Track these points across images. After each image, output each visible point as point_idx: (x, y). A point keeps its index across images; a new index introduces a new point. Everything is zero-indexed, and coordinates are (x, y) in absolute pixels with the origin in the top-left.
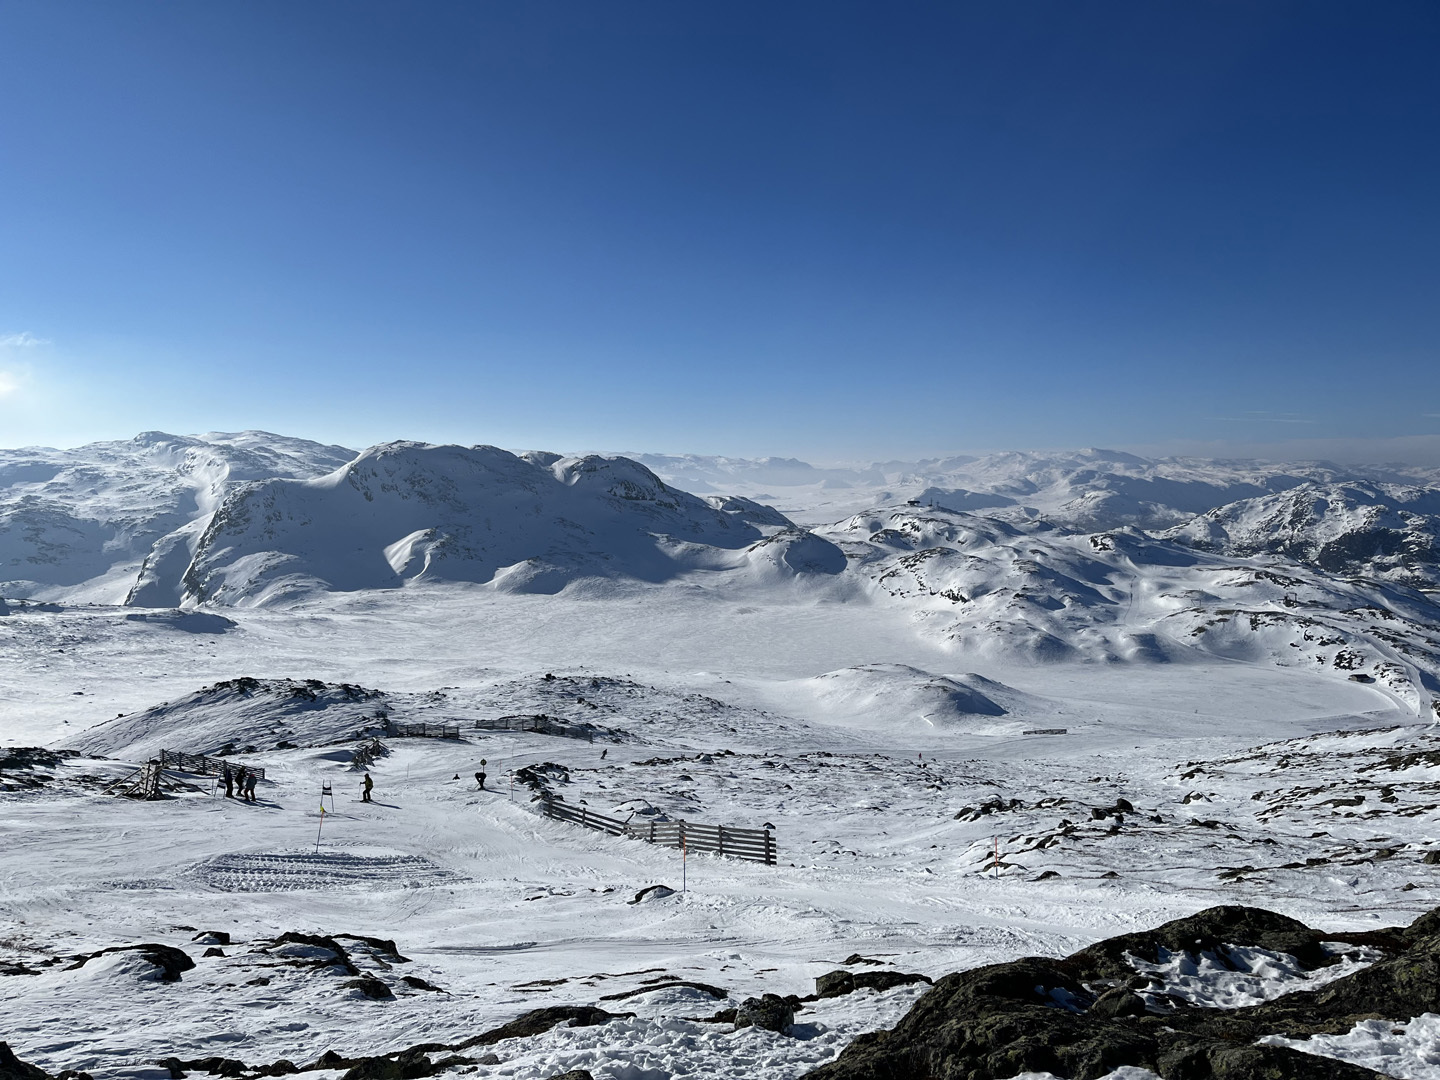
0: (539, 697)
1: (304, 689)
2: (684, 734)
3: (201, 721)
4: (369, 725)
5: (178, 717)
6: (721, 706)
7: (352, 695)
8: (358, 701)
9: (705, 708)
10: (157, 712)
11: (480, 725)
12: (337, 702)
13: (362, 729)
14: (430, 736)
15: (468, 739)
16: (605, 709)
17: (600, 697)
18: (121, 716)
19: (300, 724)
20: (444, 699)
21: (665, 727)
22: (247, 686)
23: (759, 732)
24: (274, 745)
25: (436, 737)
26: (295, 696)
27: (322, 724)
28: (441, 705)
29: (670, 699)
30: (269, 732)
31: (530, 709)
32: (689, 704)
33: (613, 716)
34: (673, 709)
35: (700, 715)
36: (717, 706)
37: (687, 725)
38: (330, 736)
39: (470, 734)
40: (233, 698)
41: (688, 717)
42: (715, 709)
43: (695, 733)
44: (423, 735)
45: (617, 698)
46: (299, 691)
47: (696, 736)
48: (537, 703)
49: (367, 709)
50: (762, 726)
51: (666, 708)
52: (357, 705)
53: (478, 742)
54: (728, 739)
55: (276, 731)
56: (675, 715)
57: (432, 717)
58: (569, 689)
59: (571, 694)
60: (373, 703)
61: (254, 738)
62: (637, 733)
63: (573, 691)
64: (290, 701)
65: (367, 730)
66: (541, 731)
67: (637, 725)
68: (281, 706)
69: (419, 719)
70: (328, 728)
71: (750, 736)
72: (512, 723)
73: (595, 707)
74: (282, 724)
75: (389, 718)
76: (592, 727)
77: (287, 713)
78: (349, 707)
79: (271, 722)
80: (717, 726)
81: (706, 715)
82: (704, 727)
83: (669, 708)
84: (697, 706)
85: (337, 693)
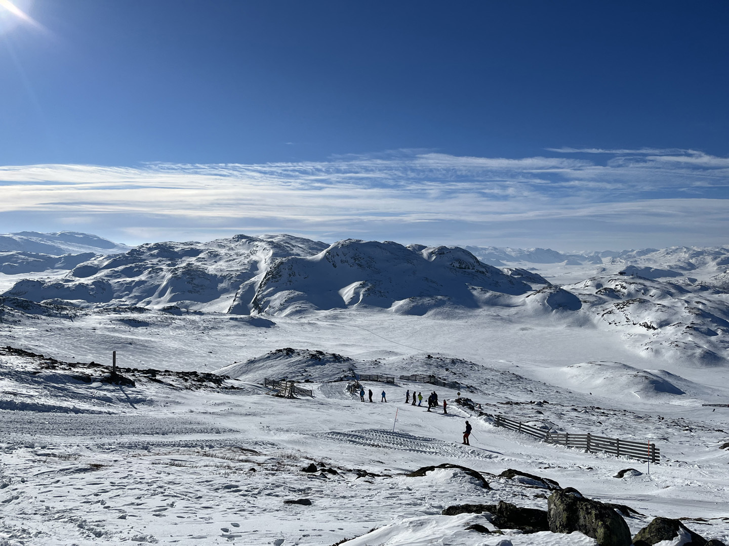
0: (425, 366)
1: (315, 355)
2: (504, 391)
3: (270, 367)
4: (346, 374)
5: (261, 364)
6: (521, 378)
7: (337, 359)
8: (340, 362)
9: (513, 378)
10: (251, 362)
11: (402, 378)
12: (330, 362)
13: (343, 376)
14: (380, 381)
15: (398, 384)
16: (460, 375)
17: (457, 368)
18: (235, 362)
19: (315, 371)
20: (379, 364)
21: (494, 387)
22: (290, 352)
23: (545, 393)
24: (303, 381)
25: (383, 382)
26: (311, 358)
27: (324, 372)
28: (378, 367)
29: (493, 373)
30: (300, 374)
31: (422, 371)
32: (503, 376)
34: (497, 378)
35: (510, 382)
37: (505, 387)
38: (328, 379)
39: (399, 382)
40: (284, 357)
41: (504, 382)
43: (510, 391)
44: (377, 381)
45: (465, 369)
46: (313, 355)
48: (426, 369)
49: (344, 366)
50: (546, 390)
51: (492, 377)
52: (340, 364)
53: (403, 386)
54: (529, 396)
55: (304, 374)
56: (497, 381)
57: (374, 372)
58: (440, 363)
59: (441, 366)
60: (346, 363)
61: (294, 377)
62: (480, 388)
63: (442, 363)
64: (309, 360)
65: (345, 376)
66: (433, 383)
67: (479, 385)
68: (305, 362)
69: (368, 373)
70: (327, 374)
71: (541, 395)
72: (417, 377)
73: (455, 374)
74: (306, 371)
75: (355, 371)
76: (458, 383)
77: (308, 366)
78: (336, 365)
79: (301, 370)
80: (522, 389)
81: (514, 382)
82: (514, 389)
83: (493, 377)
84: (508, 377)
85: (330, 358)
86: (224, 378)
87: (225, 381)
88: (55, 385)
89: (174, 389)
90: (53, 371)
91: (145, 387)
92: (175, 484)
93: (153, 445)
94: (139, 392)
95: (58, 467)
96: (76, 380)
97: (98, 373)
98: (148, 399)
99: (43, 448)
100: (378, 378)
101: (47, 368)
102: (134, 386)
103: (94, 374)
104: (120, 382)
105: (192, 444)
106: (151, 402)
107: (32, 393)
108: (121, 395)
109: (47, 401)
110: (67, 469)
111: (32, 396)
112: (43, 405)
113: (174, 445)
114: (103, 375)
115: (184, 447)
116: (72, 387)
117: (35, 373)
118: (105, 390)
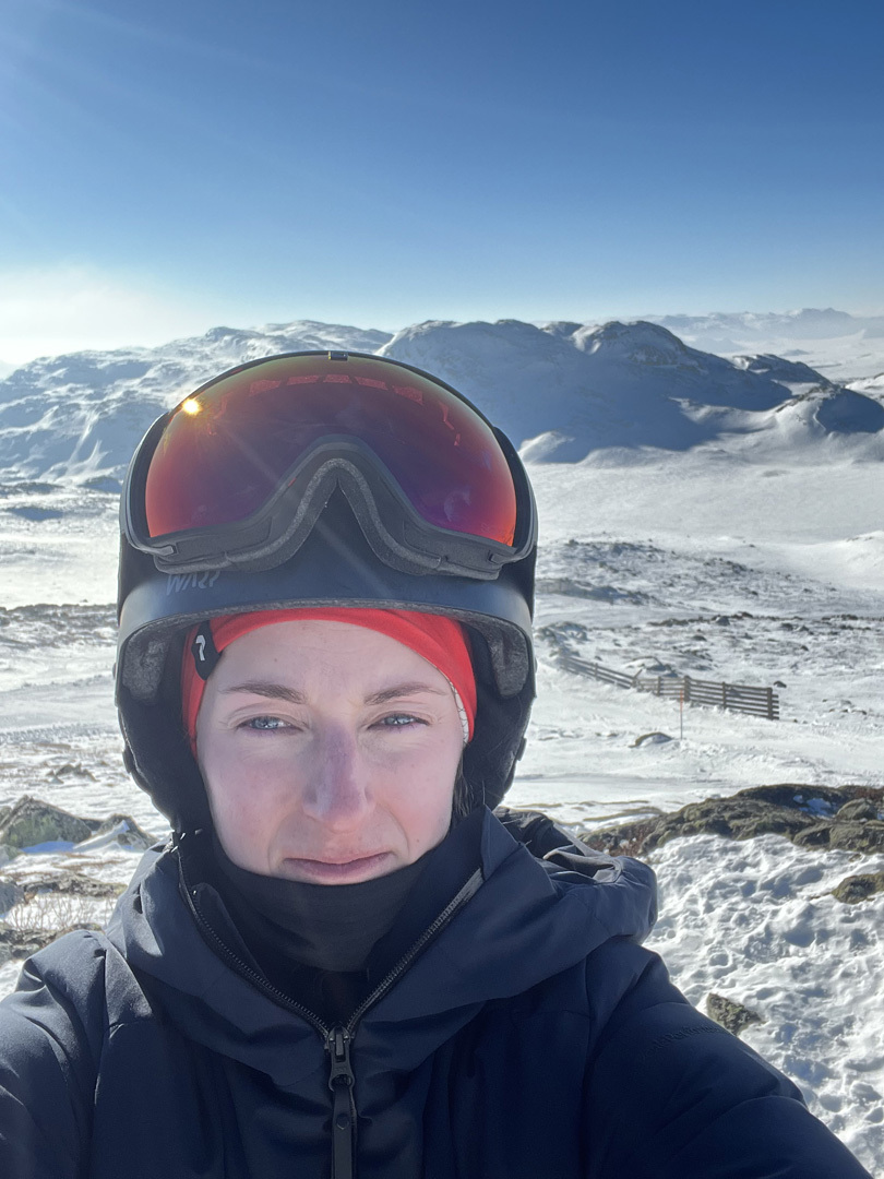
0: (563, 561)
6: (743, 570)
9: (726, 572)
16: (627, 574)
17: (621, 561)
21: (685, 590)
23: (782, 595)
29: (690, 563)
32: (709, 567)
33: (633, 580)
34: (693, 573)
35: (721, 579)
36: (738, 569)
37: (707, 588)
42: (737, 572)
45: (638, 562)
47: (716, 598)
48: (560, 567)
50: (785, 589)
51: (686, 572)
54: (749, 602)
56: (696, 578)
58: (591, 554)
59: (593, 559)
62: (657, 595)
63: (595, 553)
67: (658, 588)
71: (772, 599)
73: (616, 571)
76: (612, 589)
80: (738, 589)
83: (690, 572)
84: (718, 570)
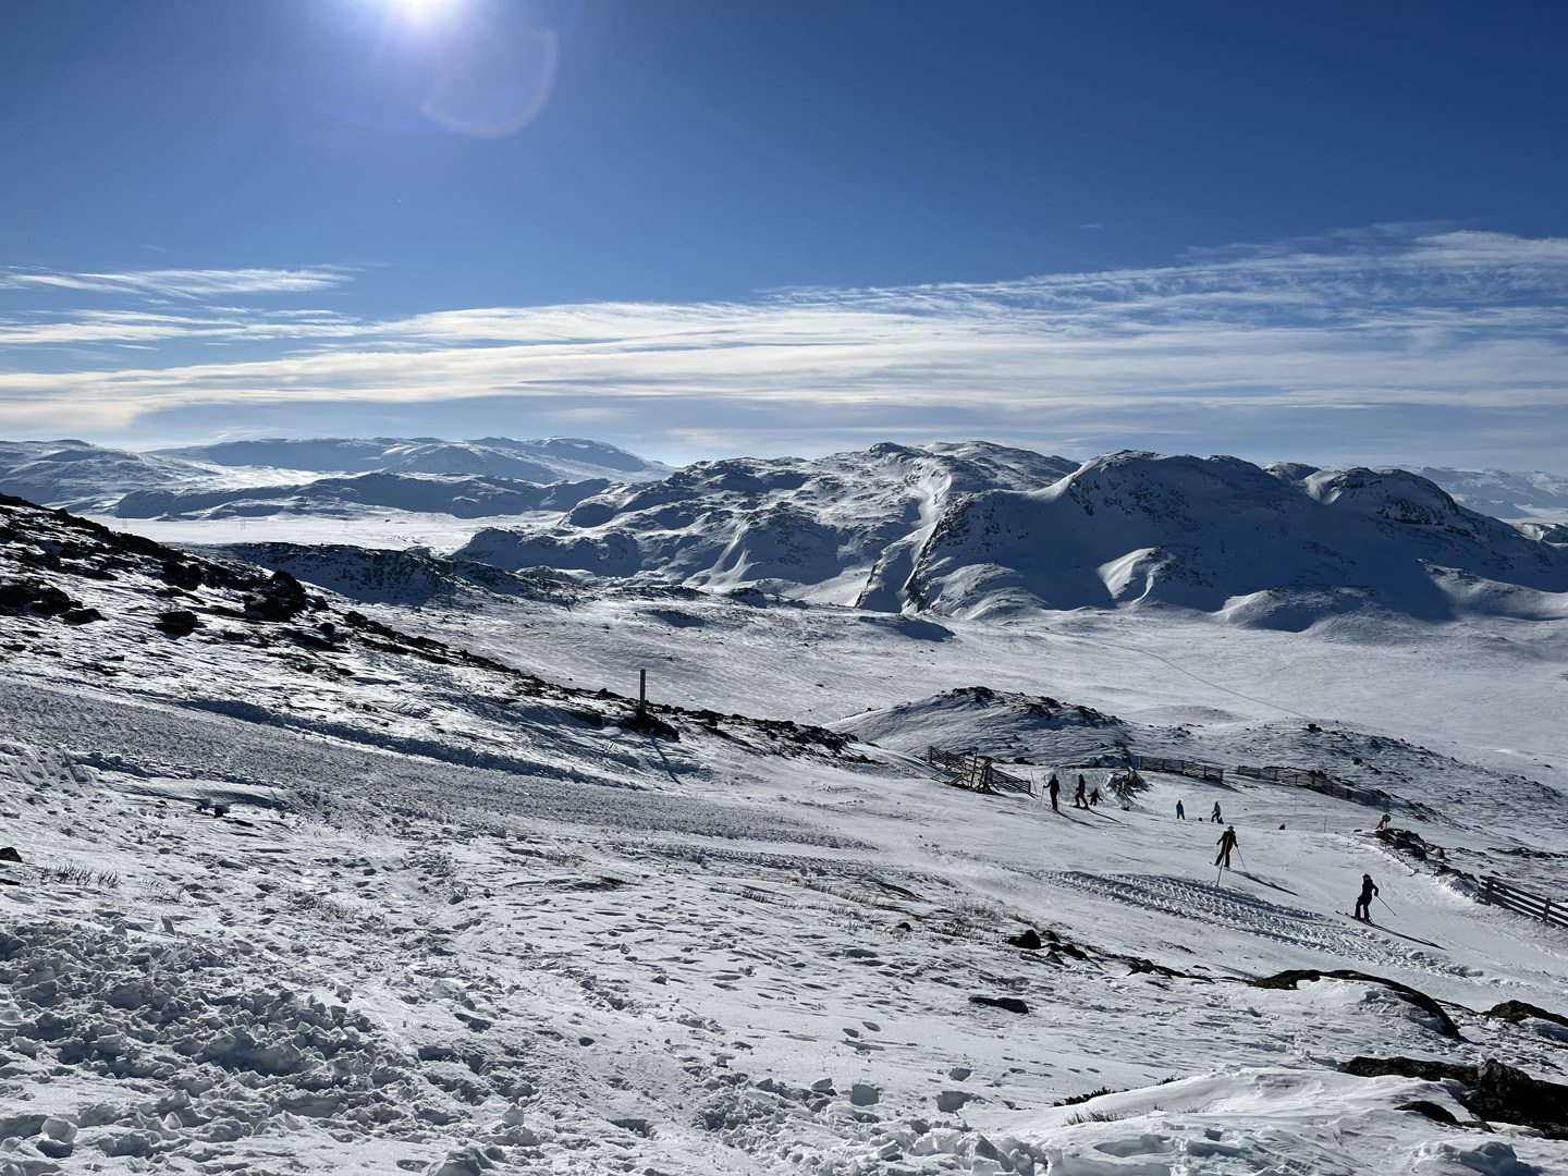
0: (1302, 750)
1: (1039, 706)
2: (1509, 824)
3: (941, 725)
4: (1108, 753)
5: (921, 718)
7: (1089, 719)
8: (1095, 725)
9: (1533, 795)
10: (902, 711)
11: (1241, 771)
12: (1073, 724)
13: (1100, 756)
14: (1187, 775)
15: (1233, 785)
16: (1392, 776)
17: (1384, 759)
18: (869, 709)
19: (1038, 741)
20: (1188, 737)
21: (1481, 811)
22: (983, 696)
24: (1012, 760)
25: (1196, 777)
26: (1031, 711)
27: (1059, 745)
28: (1186, 743)
29: (1480, 777)
30: (1006, 745)
31: (1290, 760)
32: (1508, 786)
33: (1404, 787)
34: (1487, 791)
35: (1526, 803)
36: (1551, 794)
37: (1512, 813)
38: (1067, 760)
39: (1233, 780)
40: (970, 706)
41: (1510, 802)
42: (1549, 798)
43: (1525, 824)
44: (1181, 773)
45: (1404, 764)
46: (1034, 707)
47: (1528, 829)
48: (1300, 757)
49: (1105, 735)
51: (1477, 787)
52: (1094, 730)
53: (1245, 790)
55: (1012, 745)
56: (1492, 798)
57: (1174, 754)
58: (1340, 745)
59: (1344, 753)
60: (1109, 730)
62: (1444, 812)
63: (1345, 745)
64: (1026, 717)
65: (1106, 758)
66: (1320, 790)
67: (1440, 803)
68: (1017, 720)
69: (1160, 754)
70: (1066, 749)
72: (1281, 773)
73: (1377, 772)
74: (1018, 740)
75: (1129, 748)
76: (1384, 795)
77: (1022, 728)
78: (1086, 731)
79: (1007, 735)
80: (1556, 821)
81: (1537, 804)
82: (1537, 819)
83: (1481, 789)
84: (1521, 791)
85: (1073, 715)
86: (847, 739)
87: (849, 745)
88: (541, 726)
89: (750, 751)
90: (538, 700)
91: (696, 743)
92: (754, 933)
93: (711, 855)
94: (686, 752)
95: (545, 875)
96: (574, 719)
97: (614, 708)
98: (702, 766)
99: (521, 839)
100: (1183, 768)
101: (528, 693)
102: (677, 739)
103: (607, 711)
104: (652, 730)
105: (784, 862)
106: (707, 774)
107: (502, 737)
108: (653, 754)
109: (527, 754)
110: (562, 882)
111: (502, 743)
112: (520, 761)
113: (751, 861)
114: (622, 713)
115: (770, 866)
116: (568, 732)
117: (507, 701)
118: (626, 742)
